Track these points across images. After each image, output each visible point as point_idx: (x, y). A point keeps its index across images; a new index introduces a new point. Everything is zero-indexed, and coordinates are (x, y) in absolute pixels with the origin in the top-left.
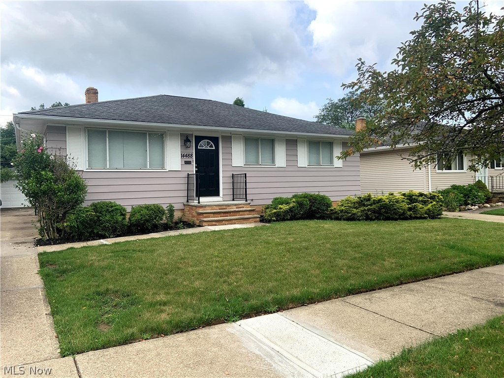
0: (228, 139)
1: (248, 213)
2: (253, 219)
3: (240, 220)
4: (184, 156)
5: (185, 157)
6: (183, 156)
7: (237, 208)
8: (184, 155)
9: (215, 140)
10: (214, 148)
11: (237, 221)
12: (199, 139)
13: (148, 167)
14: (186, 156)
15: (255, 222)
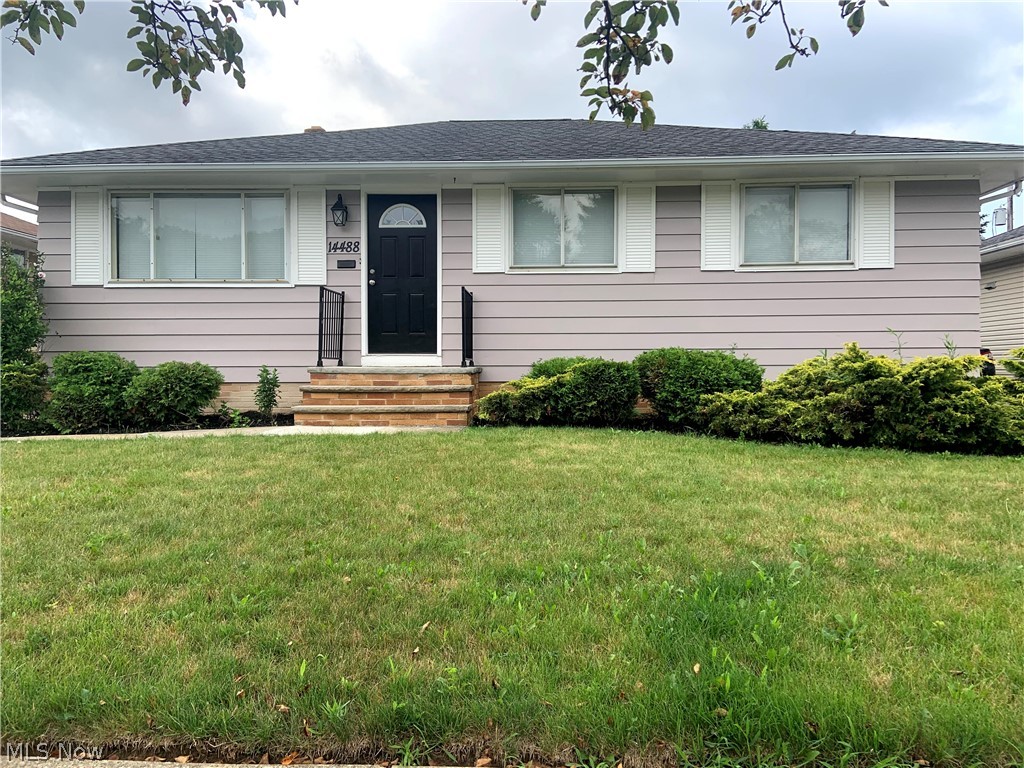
0: (462, 197)
1: (446, 397)
2: (443, 416)
3: (402, 416)
4: (335, 249)
5: (338, 251)
6: (333, 248)
7: (429, 383)
8: (336, 245)
9: (425, 203)
10: (424, 225)
11: (394, 416)
12: (378, 204)
13: (243, 277)
14: (342, 248)
15: (450, 423)
